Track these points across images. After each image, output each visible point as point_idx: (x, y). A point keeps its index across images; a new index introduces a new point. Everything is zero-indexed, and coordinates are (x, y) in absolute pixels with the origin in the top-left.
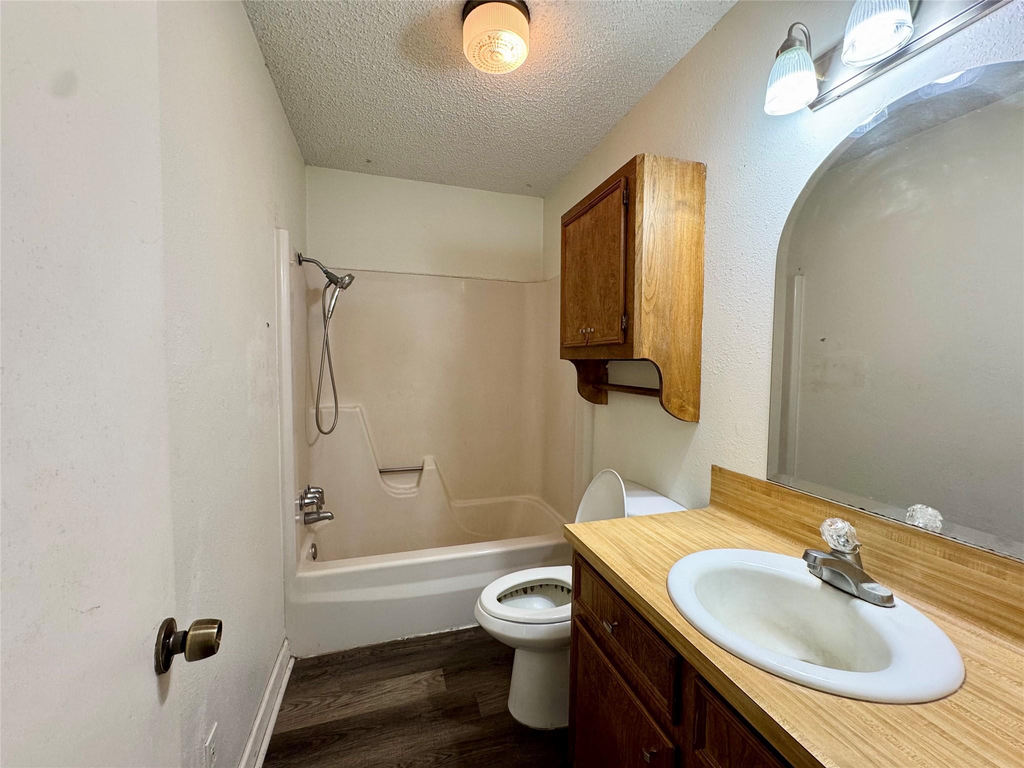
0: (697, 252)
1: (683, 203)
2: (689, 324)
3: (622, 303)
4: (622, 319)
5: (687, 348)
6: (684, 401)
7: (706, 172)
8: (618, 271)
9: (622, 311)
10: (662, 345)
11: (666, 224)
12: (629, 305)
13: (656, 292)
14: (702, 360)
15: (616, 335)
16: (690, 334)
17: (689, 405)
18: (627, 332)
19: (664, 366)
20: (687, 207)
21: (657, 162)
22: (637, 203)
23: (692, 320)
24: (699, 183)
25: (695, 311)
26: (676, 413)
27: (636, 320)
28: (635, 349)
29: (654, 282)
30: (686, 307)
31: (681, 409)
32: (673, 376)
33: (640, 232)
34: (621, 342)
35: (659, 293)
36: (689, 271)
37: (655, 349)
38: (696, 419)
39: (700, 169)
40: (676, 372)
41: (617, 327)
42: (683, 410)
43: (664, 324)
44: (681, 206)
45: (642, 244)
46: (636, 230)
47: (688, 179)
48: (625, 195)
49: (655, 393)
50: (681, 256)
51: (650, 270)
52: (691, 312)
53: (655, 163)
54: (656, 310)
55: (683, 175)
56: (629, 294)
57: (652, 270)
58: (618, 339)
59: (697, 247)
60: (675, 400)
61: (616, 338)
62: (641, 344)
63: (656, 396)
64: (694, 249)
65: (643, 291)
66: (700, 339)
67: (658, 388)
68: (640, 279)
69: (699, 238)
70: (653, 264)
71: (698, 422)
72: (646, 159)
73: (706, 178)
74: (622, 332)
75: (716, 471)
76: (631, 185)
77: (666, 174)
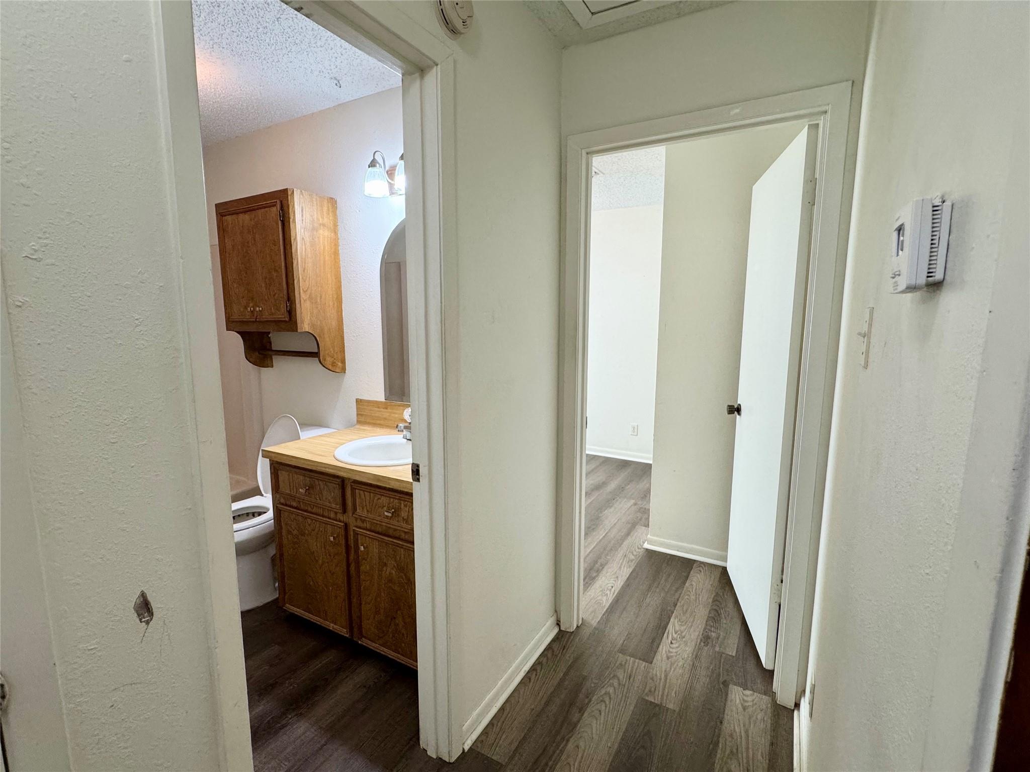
0: (335, 259)
1: (323, 225)
2: (334, 307)
3: (285, 292)
4: (286, 304)
5: (334, 323)
6: (335, 359)
7: (336, 204)
8: (280, 268)
9: (286, 297)
10: (317, 322)
11: (313, 239)
12: (291, 294)
13: (310, 286)
14: (345, 331)
15: (283, 315)
16: (335, 314)
17: (338, 361)
18: (291, 312)
19: (320, 337)
20: (326, 228)
21: (303, 195)
22: (291, 223)
23: (336, 305)
24: (333, 211)
25: (337, 298)
26: (330, 367)
27: (298, 306)
28: (299, 325)
29: (308, 279)
30: (331, 296)
31: (334, 364)
32: (326, 344)
33: (295, 243)
34: (287, 319)
35: (311, 287)
36: (331, 271)
37: (313, 325)
38: (344, 370)
39: (333, 202)
40: (328, 339)
41: (283, 308)
42: (335, 365)
43: (317, 308)
44: (322, 227)
45: (297, 252)
46: (292, 241)
47: (325, 209)
48: (281, 214)
49: (315, 355)
50: (324, 262)
51: (304, 271)
52: (334, 299)
53: (301, 196)
54: (310, 298)
55: (322, 206)
56: (291, 286)
57: (306, 271)
58: (285, 318)
59: (335, 255)
60: (329, 359)
61: (283, 316)
62: (302, 322)
63: (315, 357)
64: (333, 256)
65: (301, 285)
66: (342, 317)
67: (317, 351)
68: (298, 277)
69: (335, 249)
70: (306, 267)
71: (345, 372)
72: (295, 192)
73: (337, 208)
74: (288, 313)
75: (359, 402)
76: (285, 208)
77: (309, 204)
